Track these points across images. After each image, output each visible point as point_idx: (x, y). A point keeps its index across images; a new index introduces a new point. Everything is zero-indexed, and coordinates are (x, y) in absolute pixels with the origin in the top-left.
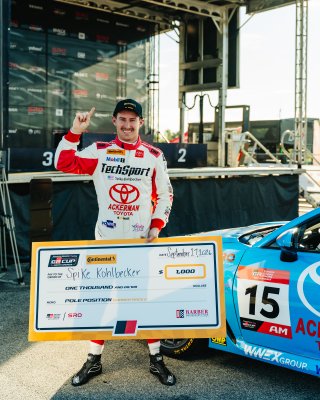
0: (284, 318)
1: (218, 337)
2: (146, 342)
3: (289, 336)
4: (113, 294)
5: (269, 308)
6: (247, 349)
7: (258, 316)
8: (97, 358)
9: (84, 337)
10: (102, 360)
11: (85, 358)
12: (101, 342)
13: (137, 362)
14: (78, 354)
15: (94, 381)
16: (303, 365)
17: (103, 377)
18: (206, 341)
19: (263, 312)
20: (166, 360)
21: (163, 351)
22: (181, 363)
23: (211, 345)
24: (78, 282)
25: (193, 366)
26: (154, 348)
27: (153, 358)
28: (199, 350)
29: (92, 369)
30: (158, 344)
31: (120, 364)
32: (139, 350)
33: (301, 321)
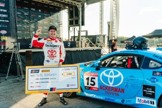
0: (97, 86)
1: (79, 91)
3: (98, 90)
4: (49, 80)
5: (92, 83)
6: (87, 95)
7: (90, 86)
9: (41, 92)
11: (42, 99)
12: (46, 94)
13: (57, 99)
14: (40, 97)
15: (45, 105)
17: (47, 104)
18: (75, 93)
19: (91, 84)
20: (65, 98)
21: (64, 96)
22: (69, 99)
23: (77, 94)
24: (39, 77)
25: (72, 100)
26: (61, 95)
27: (61, 98)
28: (74, 95)
29: (44, 102)
30: (62, 94)
31: (52, 100)
32: (57, 96)
33: (101, 86)
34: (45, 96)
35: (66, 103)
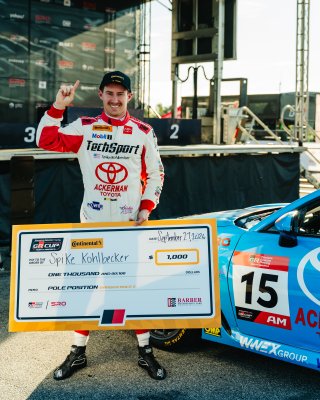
0: (283, 308)
1: (212, 327)
2: (134, 333)
3: (288, 326)
4: (99, 281)
5: (267, 297)
6: (243, 341)
7: (255, 306)
8: (81, 350)
9: (68, 327)
10: (87, 352)
11: (69, 350)
12: (86, 333)
13: (125, 354)
14: (61, 345)
15: (78, 375)
16: (303, 358)
17: (88, 371)
18: (199, 331)
19: (260, 301)
20: (156, 352)
21: (152, 343)
22: (172, 355)
23: (204, 337)
24: (62, 268)
25: (184, 359)
26: (143, 340)
27: (141, 350)
28: (191, 341)
29: (76, 362)
30: (147, 336)
31: (106, 357)
32: (126, 341)
33: (301, 311)
34: (79, 340)
35: (160, 373)
